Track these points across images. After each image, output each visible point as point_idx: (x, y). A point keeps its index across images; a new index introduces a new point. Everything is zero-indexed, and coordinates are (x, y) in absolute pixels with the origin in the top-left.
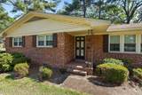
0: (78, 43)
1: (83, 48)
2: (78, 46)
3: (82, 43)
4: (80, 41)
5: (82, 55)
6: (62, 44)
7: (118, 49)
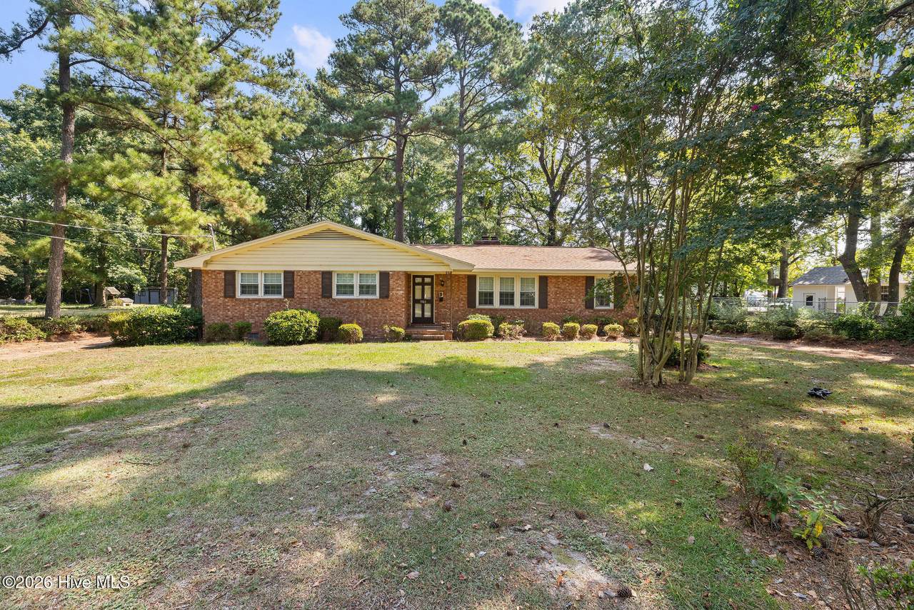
0: (418, 288)
1: (430, 301)
2: (418, 296)
3: (427, 288)
4: (423, 284)
5: (427, 314)
6: (398, 291)
7: (491, 302)
